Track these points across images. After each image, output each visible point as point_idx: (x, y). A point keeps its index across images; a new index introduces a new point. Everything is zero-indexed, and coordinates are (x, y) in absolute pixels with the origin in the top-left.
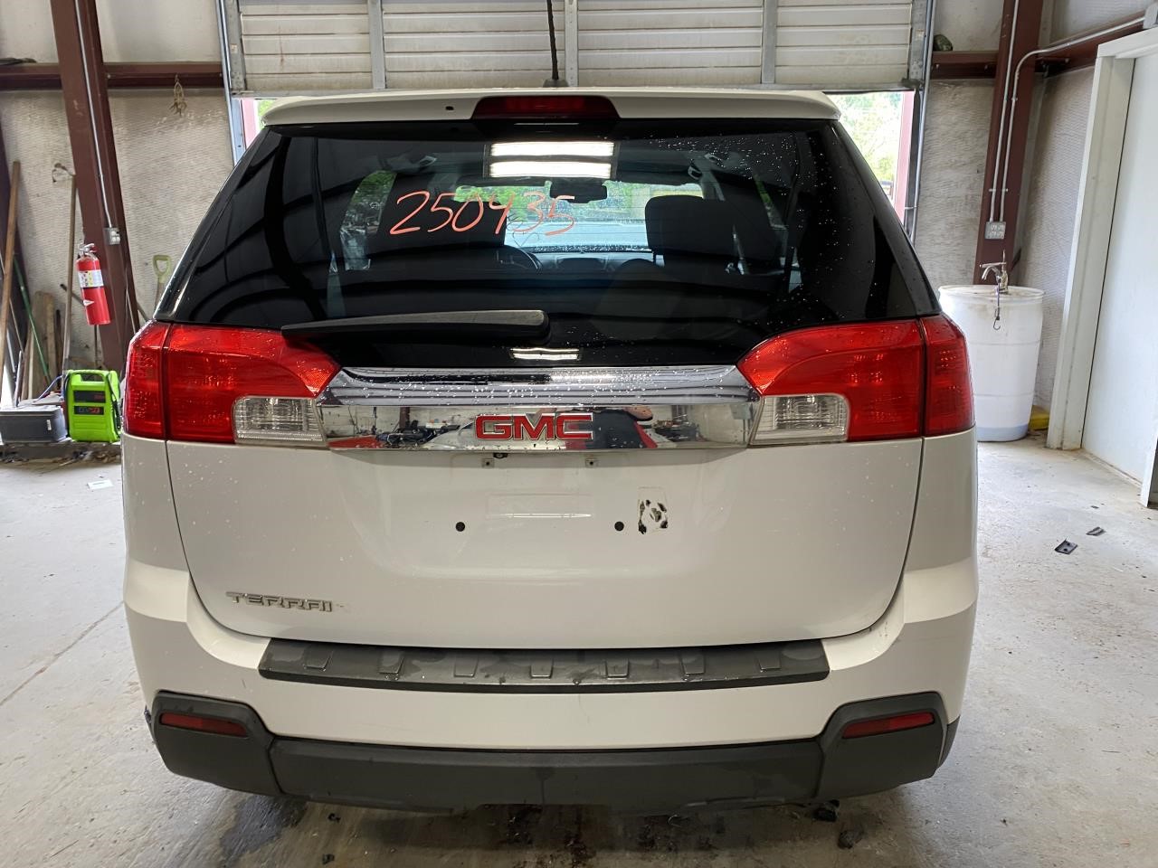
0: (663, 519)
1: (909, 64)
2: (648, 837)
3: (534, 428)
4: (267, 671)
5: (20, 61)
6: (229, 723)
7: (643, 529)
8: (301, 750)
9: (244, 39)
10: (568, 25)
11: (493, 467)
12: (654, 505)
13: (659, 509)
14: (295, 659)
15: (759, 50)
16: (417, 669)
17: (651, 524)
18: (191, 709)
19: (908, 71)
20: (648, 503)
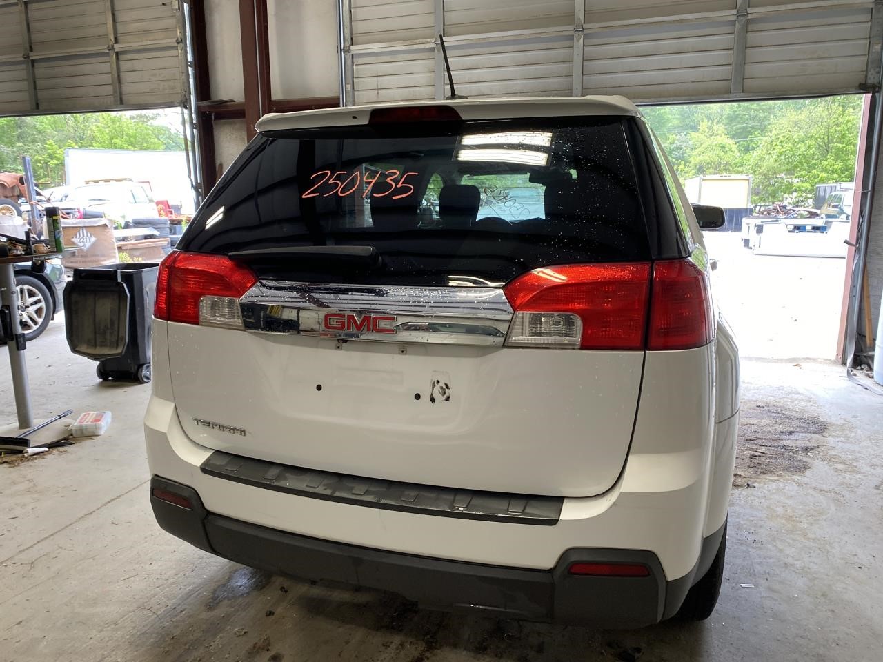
0: (447, 394)
1: (867, 70)
2: (484, 644)
3: (359, 323)
4: (206, 469)
5: (226, 102)
6: (184, 499)
7: (433, 400)
8: (221, 523)
9: (355, 80)
10: (575, 57)
11: (342, 349)
12: (442, 384)
13: (444, 387)
14: (222, 464)
15: (730, 67)
16: (286, 479)
17: (439, 398)
18: (165, 488)
19: (866, 77)
20: (438, 382)
